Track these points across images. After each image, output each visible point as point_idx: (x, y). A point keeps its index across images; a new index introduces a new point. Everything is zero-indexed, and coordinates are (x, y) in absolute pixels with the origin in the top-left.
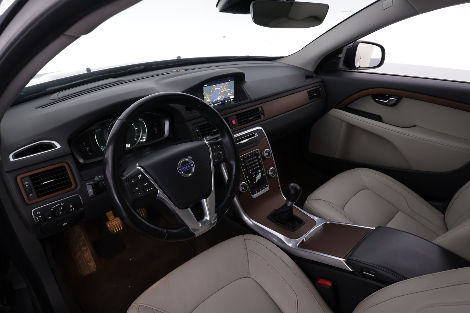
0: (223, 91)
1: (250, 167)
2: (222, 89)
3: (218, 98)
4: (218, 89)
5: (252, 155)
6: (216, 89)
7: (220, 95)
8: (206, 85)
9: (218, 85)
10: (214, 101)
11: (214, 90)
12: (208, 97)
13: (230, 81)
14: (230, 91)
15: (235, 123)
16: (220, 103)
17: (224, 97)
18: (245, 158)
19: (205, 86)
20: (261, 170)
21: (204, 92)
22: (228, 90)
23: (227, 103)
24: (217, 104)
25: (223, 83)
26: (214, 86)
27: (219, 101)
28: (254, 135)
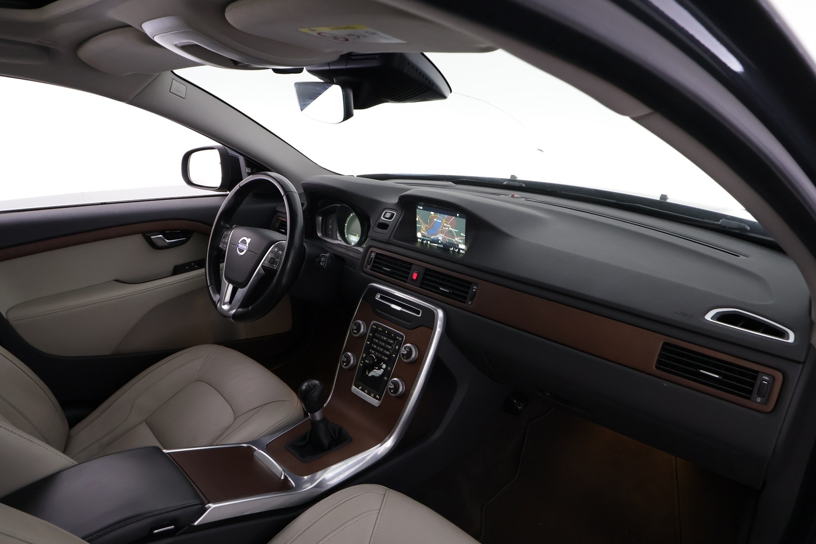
0: (447, 228)
1: (375, 347)
2: (445, 224)
3: (438, 236)
4: (438, 221)
5: (389, 334)
6: (435, 220)
7: (442, 232)
8: (421, 208)
9: (438, 215)
10: (432, 237)
11: (432, 220)
12: (423, 227)
13: (459, 217)
14: (458, 235)
15: (415, 279)
16: (442, 246)
17: (448, 239)
18: (379, 328)
19: (419, 207)
20: (387, 367)
21: (417, 216)
22: (455, 230)
23: (451, 252)
24: (436, 245)
25: (446, 216)
26: (432, 213)
27: (440, 242)
28: (418, 312)
